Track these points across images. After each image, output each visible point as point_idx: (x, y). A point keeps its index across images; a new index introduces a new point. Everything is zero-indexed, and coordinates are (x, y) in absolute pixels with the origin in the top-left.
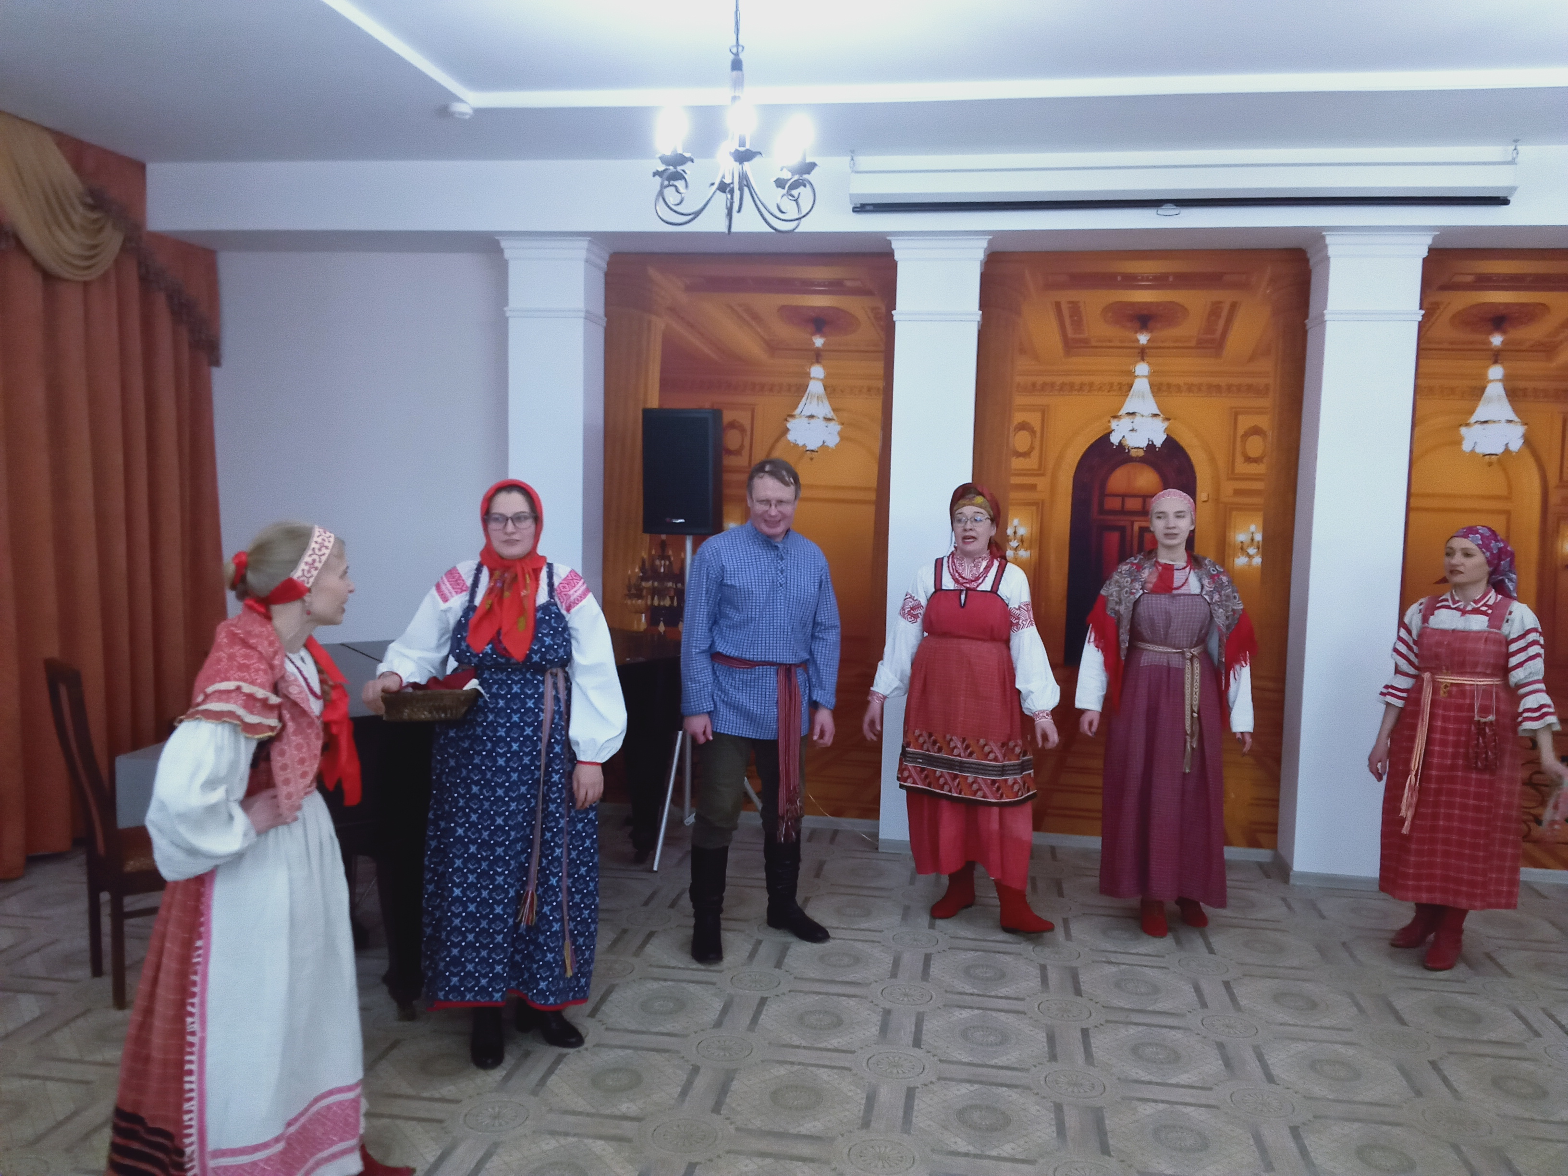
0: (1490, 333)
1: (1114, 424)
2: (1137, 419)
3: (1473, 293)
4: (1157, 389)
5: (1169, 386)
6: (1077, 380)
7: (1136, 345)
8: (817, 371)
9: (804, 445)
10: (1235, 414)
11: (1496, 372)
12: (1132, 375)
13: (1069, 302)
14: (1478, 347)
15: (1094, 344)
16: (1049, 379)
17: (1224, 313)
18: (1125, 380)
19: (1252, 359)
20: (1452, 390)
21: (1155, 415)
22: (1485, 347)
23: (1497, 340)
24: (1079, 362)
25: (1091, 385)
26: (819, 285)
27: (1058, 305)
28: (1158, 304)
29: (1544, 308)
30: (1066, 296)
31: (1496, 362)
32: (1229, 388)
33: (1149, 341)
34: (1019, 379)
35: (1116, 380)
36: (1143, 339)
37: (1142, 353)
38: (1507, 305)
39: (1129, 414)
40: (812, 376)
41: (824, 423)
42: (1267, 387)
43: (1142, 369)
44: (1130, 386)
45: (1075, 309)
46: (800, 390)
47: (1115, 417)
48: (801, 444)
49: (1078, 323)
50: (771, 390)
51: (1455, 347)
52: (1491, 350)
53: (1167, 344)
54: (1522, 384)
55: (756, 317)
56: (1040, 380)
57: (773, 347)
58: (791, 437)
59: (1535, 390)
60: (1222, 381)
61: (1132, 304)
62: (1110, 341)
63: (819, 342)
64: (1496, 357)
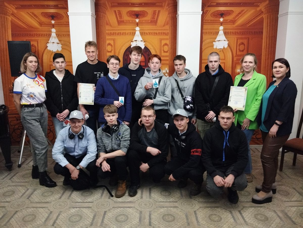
0: (220, 18)
1: (132, 43)
2: (137, 42)
3: (216, 8)
4: (142, 34)
5: (144, 33)
6: (122, 32)
7: (136, 22)
8: (53, 30)
9: (52, 51)
10: (161, 40)
11: (221, 28)
12: (135, 30)
13: (118, 11)
14: (217, 21)
15: (125, 22)
16: (114, 32)
17: (157, 14)
18: (133, 32)
19: (164, 26)
20: (211, 33)
21: (142, 41)
22: (219, 22)
23: (221, 20)
24: (122, 27)
25: (125, 33)
26: (51, 6)
27: (115, 11)
28: (140, 11)
29: (232, 11)
30: (117, 9)
31: (221, 25)
32: (159, 33)
33: (139, 21)
34: (107, 32)
35: (131, 31)
36: (137, 20)
37: (137, 24)
38: (224, 11)
39: (135, 41)
40: (52, 32)
41: (57, 44)
42: (168, 33)
43: (138, 29)
44: (135, 33)
45: (120, 13)
46: (50, 35)
47: (132, 41)
48: (51, 50)
49: (121, 17)
50: (42, 36)
51: (212, 22)
52: (220, 22)
53: (143, 22)
54: (227, 31)
55: (35, 15)
56: (112, 32)
57: (41, 24)
58: (48, 48)
59: (230, 32)
60: (157, 32)
61: (134, 11)
62: (129, 21)
63: (53, 22)
64: (221, 24)
